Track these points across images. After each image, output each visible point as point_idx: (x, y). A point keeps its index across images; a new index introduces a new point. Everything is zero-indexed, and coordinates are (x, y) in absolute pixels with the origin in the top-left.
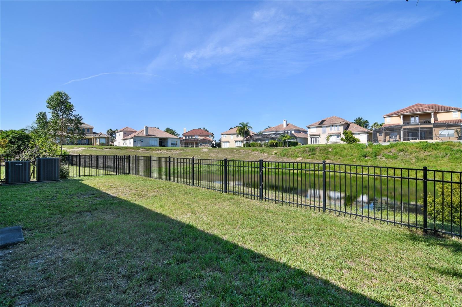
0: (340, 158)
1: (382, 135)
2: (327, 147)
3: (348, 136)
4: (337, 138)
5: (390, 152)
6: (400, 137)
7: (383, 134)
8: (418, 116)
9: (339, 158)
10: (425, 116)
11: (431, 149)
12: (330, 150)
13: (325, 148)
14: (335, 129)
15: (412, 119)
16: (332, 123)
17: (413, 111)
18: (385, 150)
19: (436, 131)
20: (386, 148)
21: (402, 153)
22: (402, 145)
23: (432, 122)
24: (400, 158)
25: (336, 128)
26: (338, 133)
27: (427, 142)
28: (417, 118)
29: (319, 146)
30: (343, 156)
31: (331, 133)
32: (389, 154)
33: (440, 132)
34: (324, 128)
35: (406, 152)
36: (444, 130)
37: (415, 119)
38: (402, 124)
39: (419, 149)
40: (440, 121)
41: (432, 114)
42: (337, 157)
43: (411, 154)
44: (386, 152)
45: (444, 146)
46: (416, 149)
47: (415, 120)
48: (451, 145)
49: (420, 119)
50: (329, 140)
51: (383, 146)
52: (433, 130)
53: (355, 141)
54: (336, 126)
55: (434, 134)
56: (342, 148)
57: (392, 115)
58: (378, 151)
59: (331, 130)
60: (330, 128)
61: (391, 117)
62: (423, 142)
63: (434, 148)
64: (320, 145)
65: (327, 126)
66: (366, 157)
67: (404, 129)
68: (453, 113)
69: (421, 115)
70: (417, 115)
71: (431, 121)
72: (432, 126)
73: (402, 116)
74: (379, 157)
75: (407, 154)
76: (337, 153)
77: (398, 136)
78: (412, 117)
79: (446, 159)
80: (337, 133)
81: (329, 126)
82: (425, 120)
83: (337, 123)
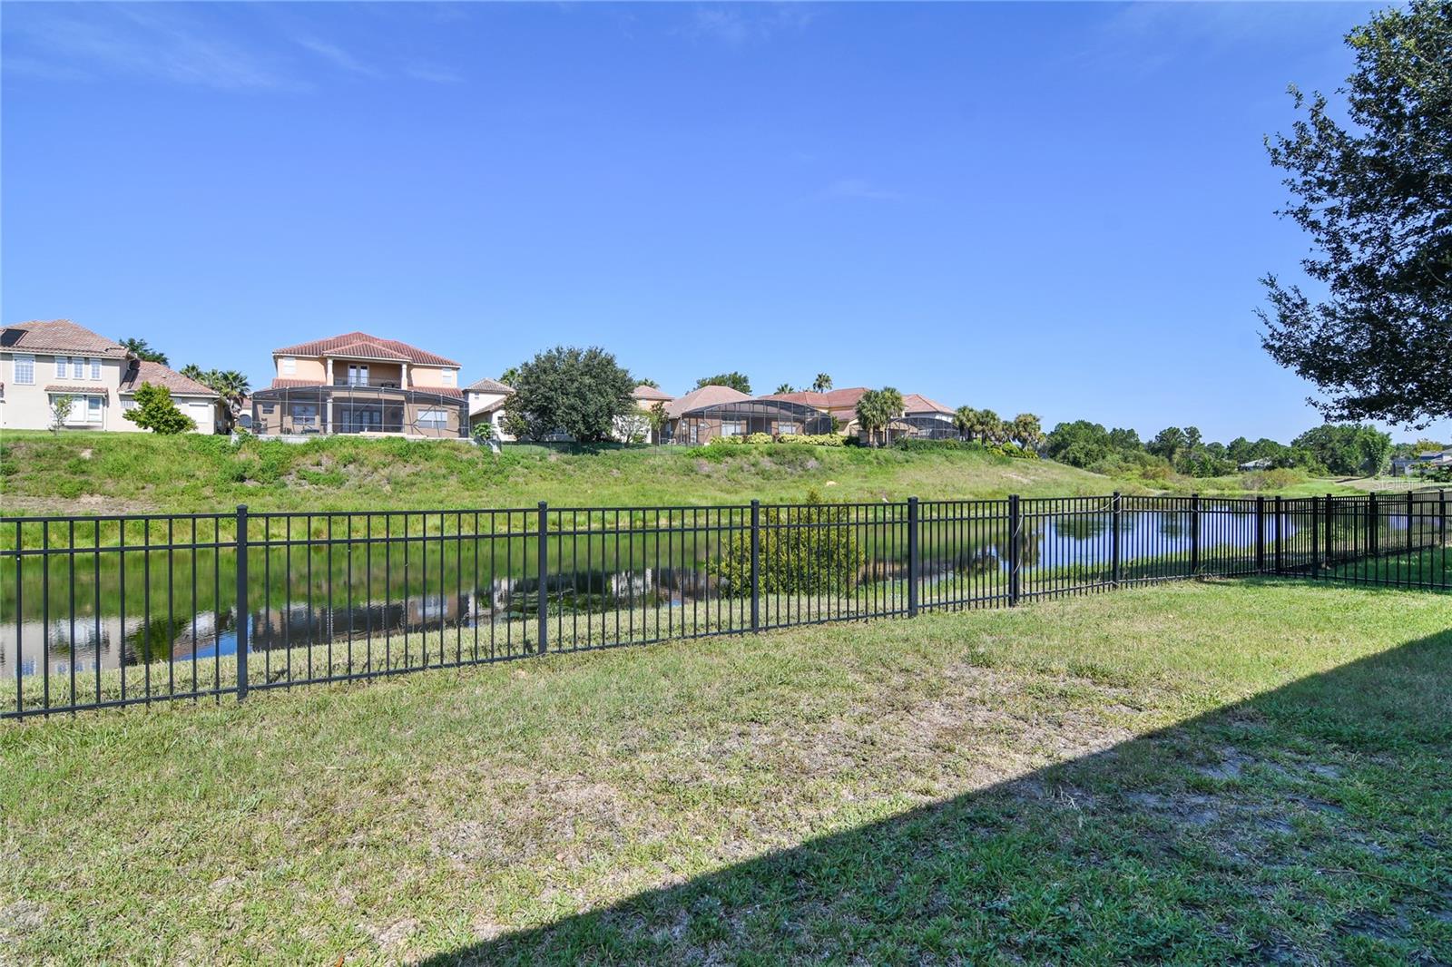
0: (143, 488)
1: (271, 412)
2: (68, 445)
3: (160, 405)
4: (91, 407)
5: (319, 464)
6: (324, 421)
7: (277, 408)
8: (365, 368)
9: (140, 485)
10: (388, 371)
11: (415, 457)
12: (87, 454)
13: (60, 448)
14: (78, 374)
15: (353, 372)
16: (62, 346)
17: (353, 351)
18: (301, 460)
19: (412, 412)
20: (305, 451)
21: (351, 467)
22: (347, 444)
23: (404, 387)
24: (354, 481)
25: (87, 369)
26: (97, 390)
27: (402, 439)
28: (364, 373)
29: (21, 435)
30: (155, 479)
31: (60, 389)
32: (316, 469)
33: (420, 415)
34: (25, 364)
35: (362, 464)
36: (429, 410)
37: (358, 372)
38: (330, 383)
39: (390, 458)
40: (420, 388)
41: (404, 366)
42: (128, 484)
43: (376, 469)
44: (307, 463)
45: (443, 451)
46: (383, 458)
47: (358, 377)
48: (454, 449)
49: (370, 377)
50: (69, 416)
51: (295, 447)
52: (406, 409)
53: (182, 424)
54: (87, 360)
55: (406, 420)
56: (144, 450)
57: (301, 354)
58: (281, 463)
59: (61, 373)
60: (56, 364)
61: (297, 358)
62: (394, 440)
63: (423, 454)
64: (27, 436)
65: (39, 358)
66: (242, 479)
67: (335, 399)
68: (443, 372)
69: (374, 367)
70: (363, 365)
71: (400, 385)
72: (402, 398)
73: (330, 362)
74: (290, 480)
75: (365, 470)
76: (126, 467)
77: (318, 418)
78: (352, 367)
79: (453, 481)
80: (90, 390)
81: (51, 359)
82: (383, 381)
83: (91, 348)
